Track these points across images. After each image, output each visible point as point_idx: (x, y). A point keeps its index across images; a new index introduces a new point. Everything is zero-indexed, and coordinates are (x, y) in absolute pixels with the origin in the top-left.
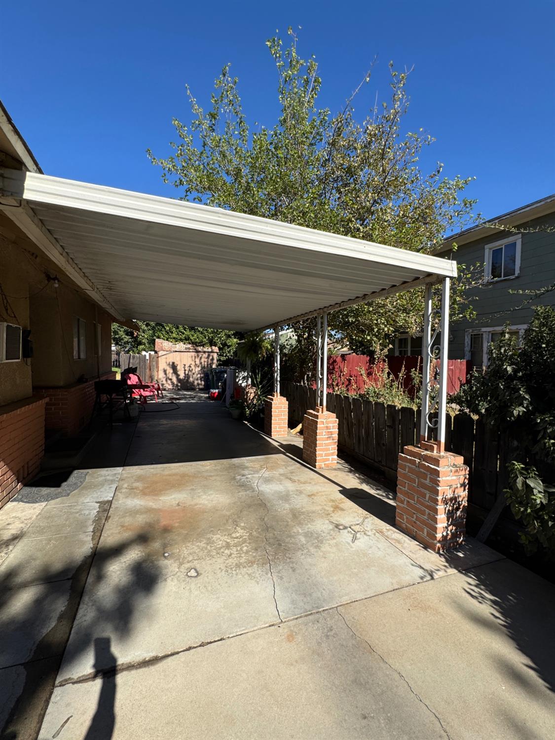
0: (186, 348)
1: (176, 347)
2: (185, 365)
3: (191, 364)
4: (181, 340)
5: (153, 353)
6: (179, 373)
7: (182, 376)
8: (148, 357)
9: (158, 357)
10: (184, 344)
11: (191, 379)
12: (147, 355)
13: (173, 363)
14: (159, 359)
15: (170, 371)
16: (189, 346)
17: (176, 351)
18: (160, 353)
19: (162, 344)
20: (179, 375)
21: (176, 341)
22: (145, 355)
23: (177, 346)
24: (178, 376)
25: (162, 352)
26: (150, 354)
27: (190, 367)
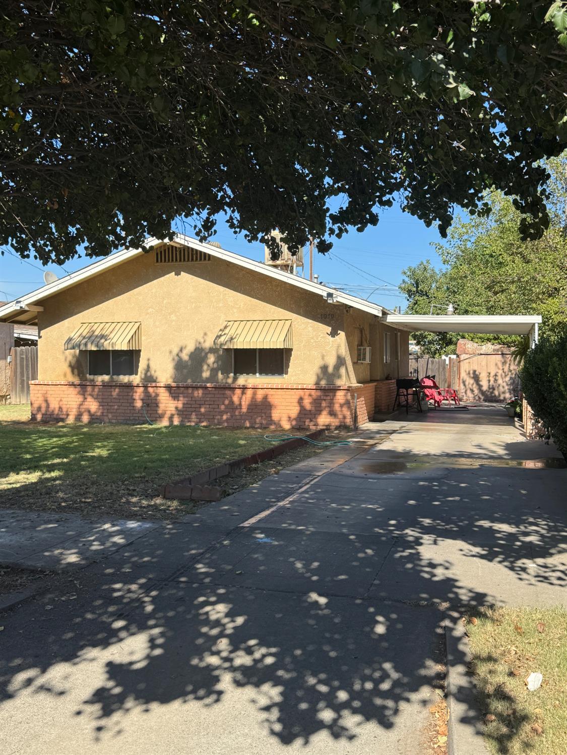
0: (494, 350)
1: (481, 349)
2: (490, 374)
3: (497, 372)
4: (489, 340)
5: (454, 357)
6: (481, 383)
7: (485, 388)
8: (447, 362)
9: (460, 362)
10: (493, 344)
11: (496, 393)
12: (447, 359)
13: (475, 372)
14: (461, 363)
15: (470, 382)
16: (498, 347)
17: (481, 354)
18: (463, 357)
19: (465, 345)
20: (482, 386)
21: (483, 342)
22: (445, 360)
23: (484, 347)
24: (480, 387)
25: (464, 355)
26: (450, 358)
27: (496, 375)
